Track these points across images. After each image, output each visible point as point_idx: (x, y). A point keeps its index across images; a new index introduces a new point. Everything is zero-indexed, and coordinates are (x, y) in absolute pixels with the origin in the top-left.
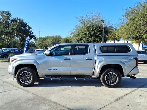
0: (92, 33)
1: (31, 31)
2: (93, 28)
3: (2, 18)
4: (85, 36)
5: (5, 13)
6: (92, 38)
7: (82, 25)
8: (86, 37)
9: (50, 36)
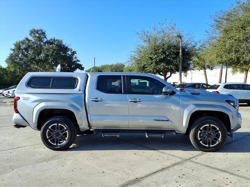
0: (162, 57)
1: (75, 58)
2: (164, 49)
3: (32, 39)
4: (150, 61)
5: (37, 32)
6: (162, 66)
7: (146, 45)
8: (152, 63)
9: (107, 64)
